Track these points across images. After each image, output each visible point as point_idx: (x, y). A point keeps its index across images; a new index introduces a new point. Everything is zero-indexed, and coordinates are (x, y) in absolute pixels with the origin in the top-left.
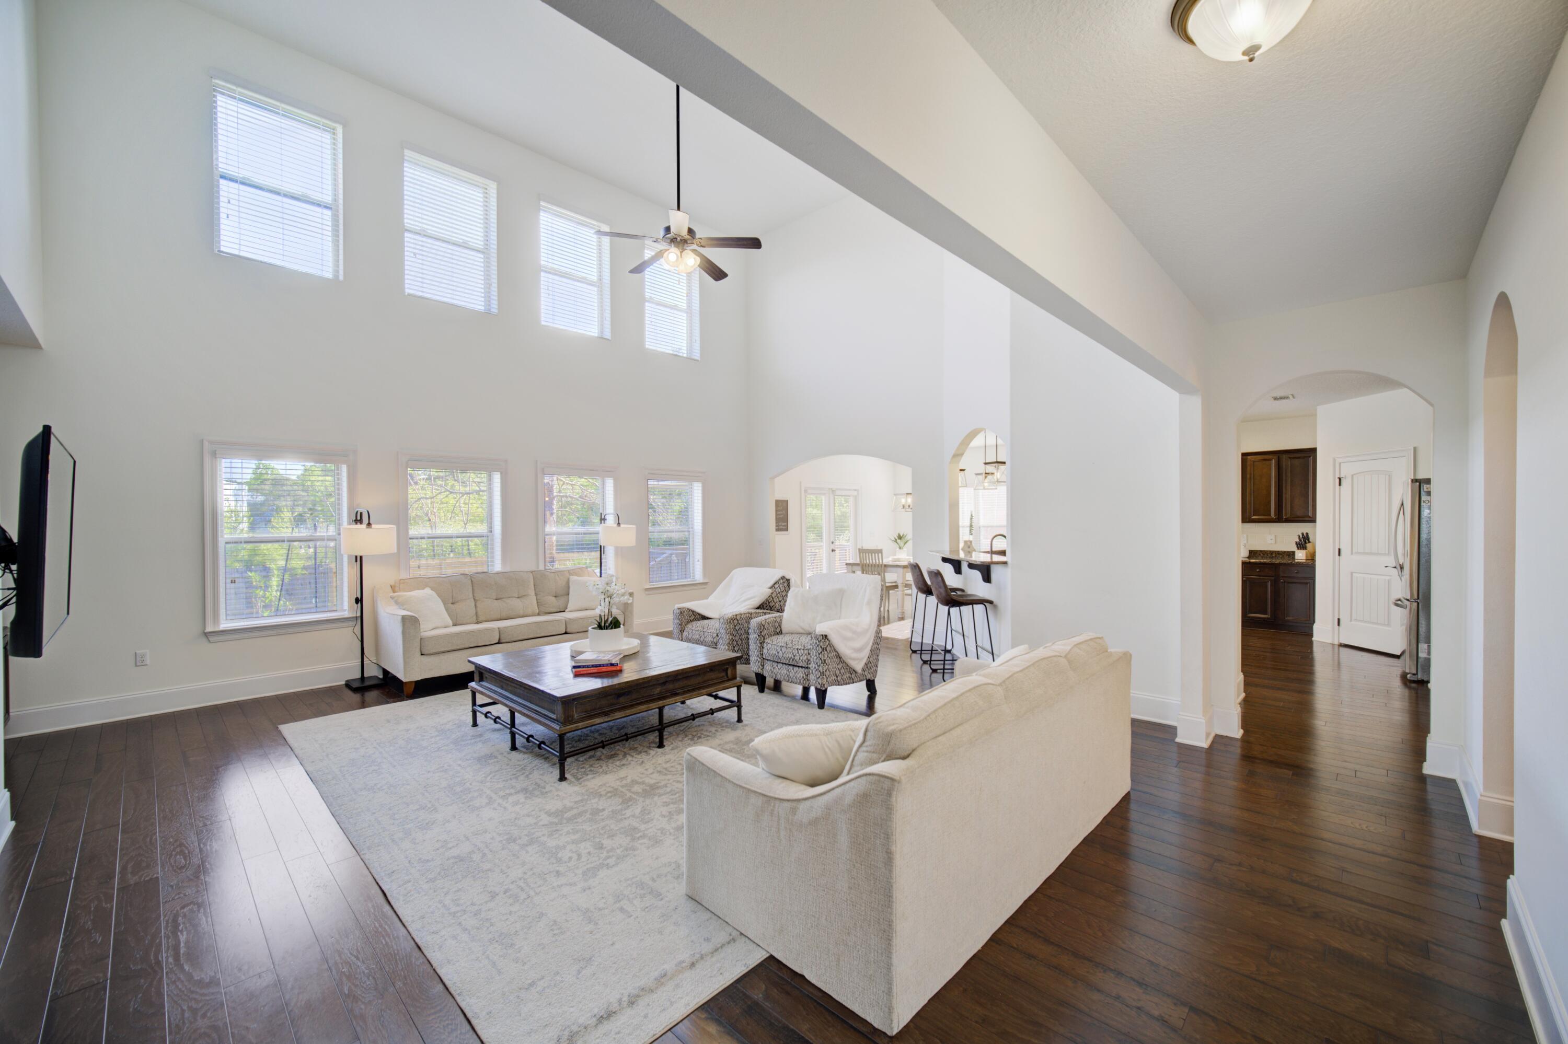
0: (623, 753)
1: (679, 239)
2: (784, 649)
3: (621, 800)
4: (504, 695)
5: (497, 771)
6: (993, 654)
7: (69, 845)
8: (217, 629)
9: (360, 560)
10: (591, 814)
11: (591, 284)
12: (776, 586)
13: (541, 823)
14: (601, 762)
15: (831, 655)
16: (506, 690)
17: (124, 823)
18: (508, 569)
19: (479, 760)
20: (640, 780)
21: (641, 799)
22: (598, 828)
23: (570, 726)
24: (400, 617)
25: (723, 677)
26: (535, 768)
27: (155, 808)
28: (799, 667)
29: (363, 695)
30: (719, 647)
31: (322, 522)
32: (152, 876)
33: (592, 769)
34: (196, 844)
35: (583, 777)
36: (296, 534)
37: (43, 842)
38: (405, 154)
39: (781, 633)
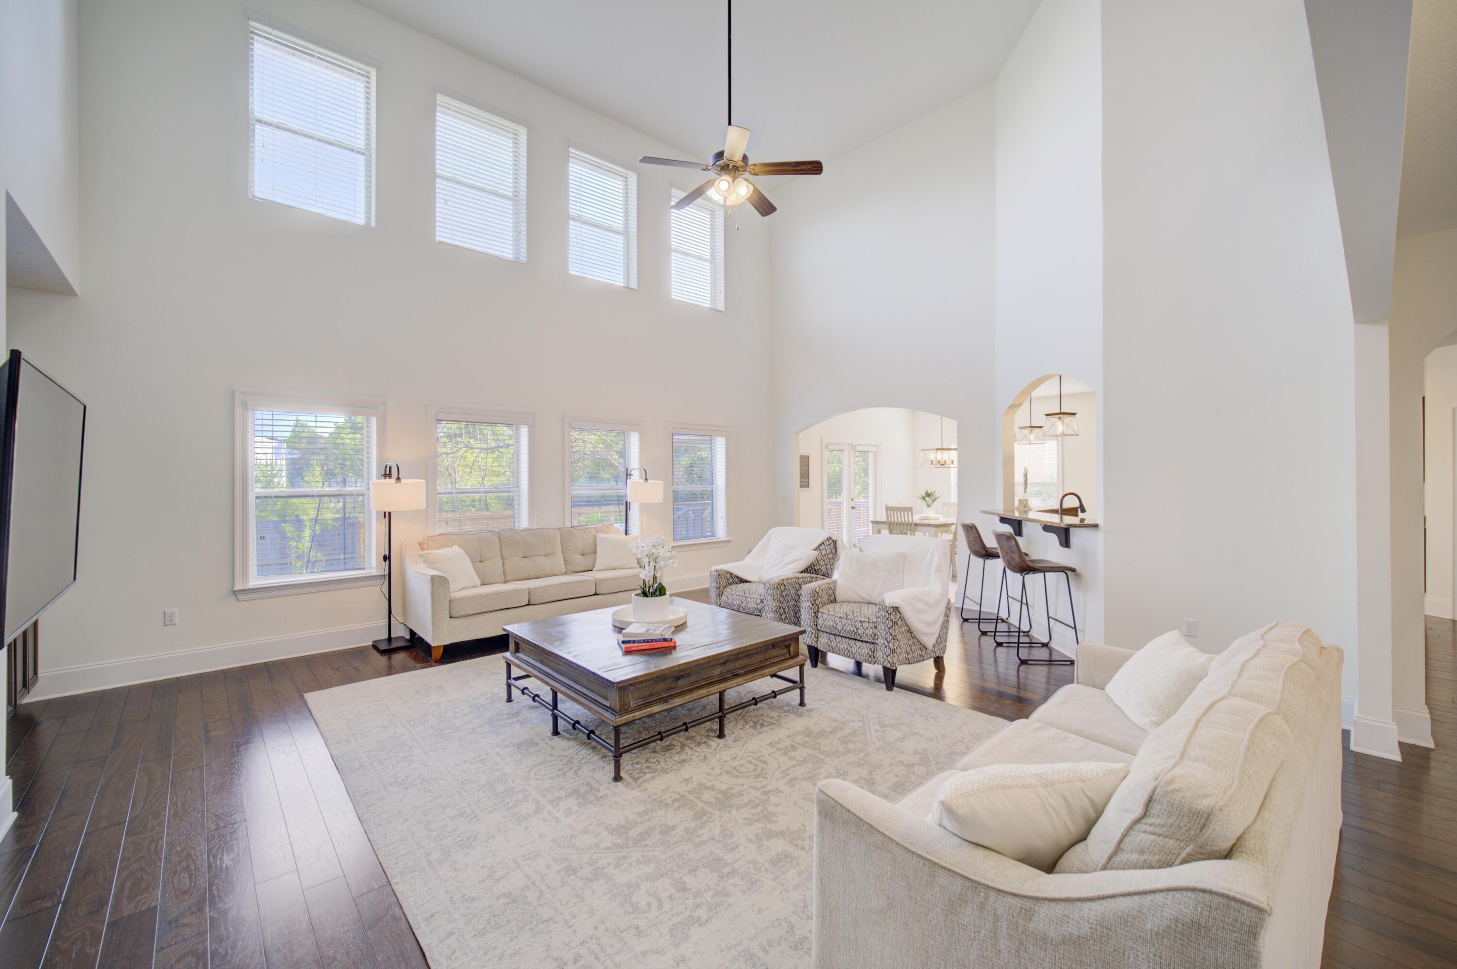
0: (680, 744)
1: (731, 165)
2: (844, 621)
3: (692, 813)
4: (544, 671)
5: (541, 764)
6: (1075, 628)
7: (67, 849)
8: (245, 588)
9: (388, 516)
10: (661, 833)
11: (617, 233)
12: (822, 547)
13: (603, 845)
14: (656, 755)
15: (902, 630)
16: (546, 665)
17: (132, 820)
18: (534, 526)
19: (519, 746)
20: (709, 784)
21: (717, 813)
22: (673, 856)
23: (627, 717)
24: (430, 577)
25: (785, 654)
26: (583, 761)
27: (166, 799)
28: (862, 641)
29: (390, 658)
30: (763, 614)
31: (351, 476)
32: (150, 904)
33: (649, 765)
34: (205, 856)
35: (641, 777)
36: (327, 489)
37: (41, 843)
38: (438, 98)
39: (834, 601)
